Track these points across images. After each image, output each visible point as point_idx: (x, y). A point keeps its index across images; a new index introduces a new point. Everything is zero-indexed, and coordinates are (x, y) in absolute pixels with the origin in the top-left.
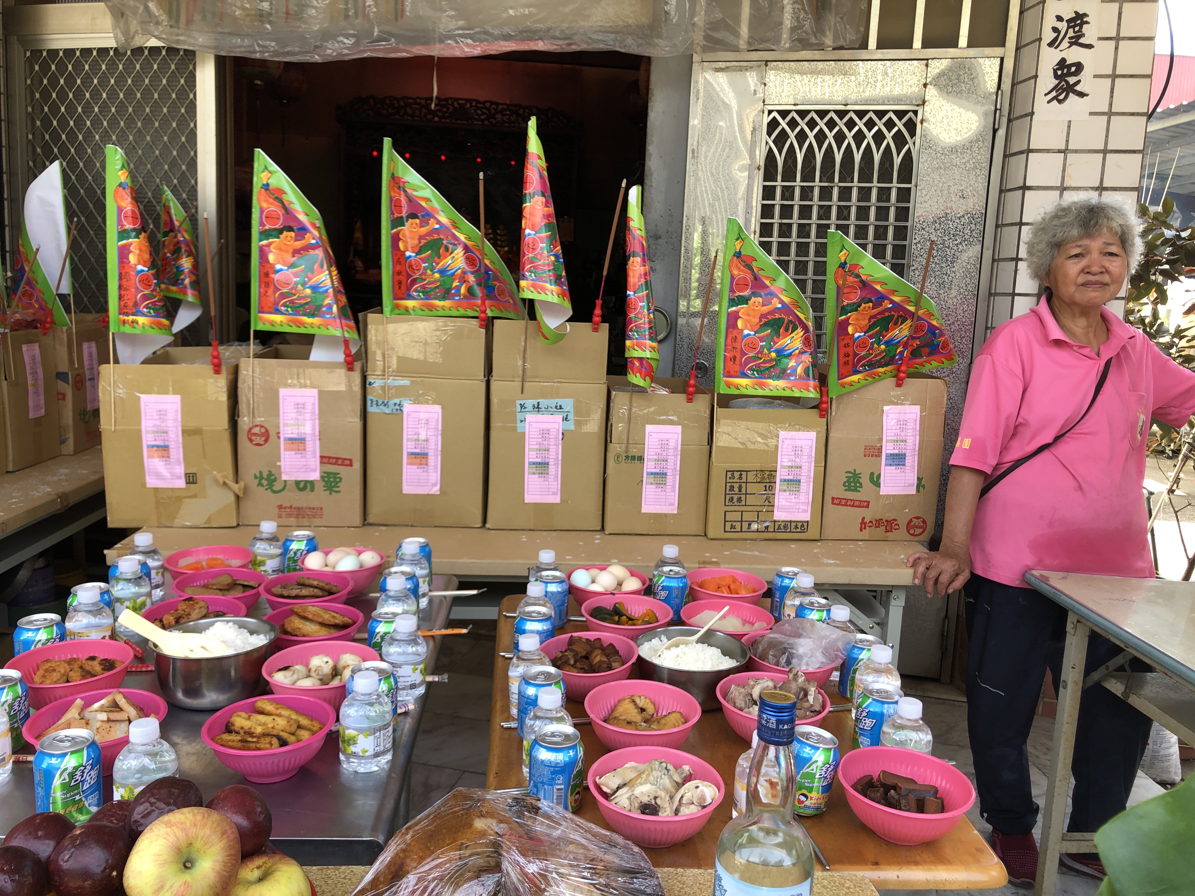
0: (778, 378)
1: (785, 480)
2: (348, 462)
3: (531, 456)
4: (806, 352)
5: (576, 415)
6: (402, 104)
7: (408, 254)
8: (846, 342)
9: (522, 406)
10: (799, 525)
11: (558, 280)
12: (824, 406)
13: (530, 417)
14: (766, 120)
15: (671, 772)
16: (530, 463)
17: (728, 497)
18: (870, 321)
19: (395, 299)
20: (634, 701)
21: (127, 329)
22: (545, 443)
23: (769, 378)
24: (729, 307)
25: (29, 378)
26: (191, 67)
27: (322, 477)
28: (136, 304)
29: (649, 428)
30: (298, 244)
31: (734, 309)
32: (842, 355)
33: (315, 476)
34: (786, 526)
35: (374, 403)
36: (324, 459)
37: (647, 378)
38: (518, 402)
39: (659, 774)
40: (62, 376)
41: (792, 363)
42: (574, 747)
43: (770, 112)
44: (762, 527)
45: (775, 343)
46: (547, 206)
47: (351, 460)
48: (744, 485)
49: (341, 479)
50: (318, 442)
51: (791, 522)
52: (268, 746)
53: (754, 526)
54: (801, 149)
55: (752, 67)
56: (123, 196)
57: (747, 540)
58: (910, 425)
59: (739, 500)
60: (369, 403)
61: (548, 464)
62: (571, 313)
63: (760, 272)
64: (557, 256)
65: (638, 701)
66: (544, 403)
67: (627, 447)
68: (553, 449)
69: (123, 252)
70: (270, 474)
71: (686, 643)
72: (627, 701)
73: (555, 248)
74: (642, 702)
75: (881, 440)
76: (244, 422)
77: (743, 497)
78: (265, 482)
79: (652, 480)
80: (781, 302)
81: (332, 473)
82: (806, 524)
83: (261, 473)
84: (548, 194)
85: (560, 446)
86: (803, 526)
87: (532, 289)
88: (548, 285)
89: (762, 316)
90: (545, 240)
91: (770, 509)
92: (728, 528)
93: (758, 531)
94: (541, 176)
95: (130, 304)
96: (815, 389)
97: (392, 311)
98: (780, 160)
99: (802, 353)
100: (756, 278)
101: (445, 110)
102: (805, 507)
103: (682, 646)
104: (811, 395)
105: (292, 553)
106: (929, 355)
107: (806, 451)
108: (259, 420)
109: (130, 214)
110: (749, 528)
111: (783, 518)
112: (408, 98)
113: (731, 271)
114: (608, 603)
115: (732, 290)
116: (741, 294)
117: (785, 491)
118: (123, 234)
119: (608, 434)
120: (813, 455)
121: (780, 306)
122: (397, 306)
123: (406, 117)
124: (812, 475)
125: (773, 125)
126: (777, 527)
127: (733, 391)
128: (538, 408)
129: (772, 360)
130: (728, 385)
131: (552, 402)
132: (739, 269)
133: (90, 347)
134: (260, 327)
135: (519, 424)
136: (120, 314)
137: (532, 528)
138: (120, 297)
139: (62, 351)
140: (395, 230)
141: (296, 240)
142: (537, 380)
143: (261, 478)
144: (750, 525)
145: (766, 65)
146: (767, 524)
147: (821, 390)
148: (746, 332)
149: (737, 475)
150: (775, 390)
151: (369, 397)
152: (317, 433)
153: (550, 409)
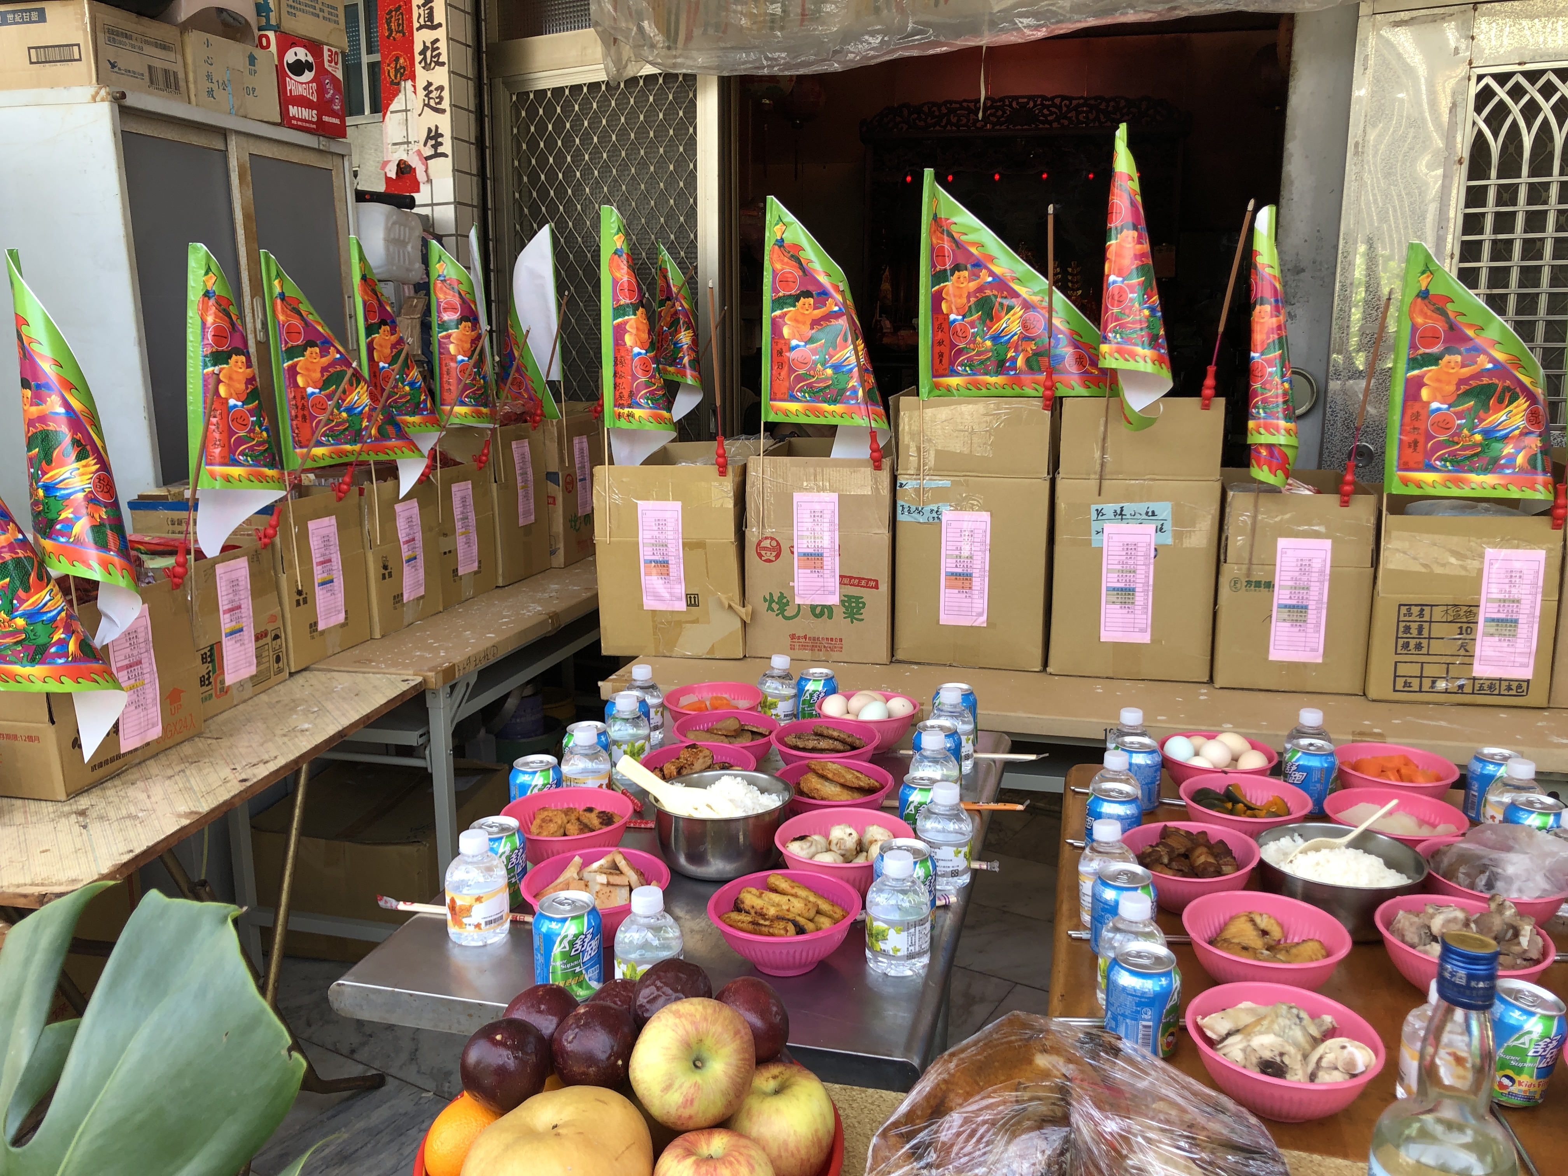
0: (1485, 470)
1: (1493, 620)
2: (873, 584)
3: (1110, 579)
4: (1531, 433)
5: (1175, 524)
6: (944, 111)
7: (952, 317)
9: (1099, 512)
10: (1514, 685)
11: (1153, 342)
12: (1560, 511)
13: (1110, 528)
14: (1474, 89)
15: (1305, 1022)
16: (1108, 589)
17: (1401, 642)
19: (934, 376)
20: (1252, 920)
21: (623, 424)
22: (1131, 562)
23: (1471, 471)
24: (1408, 370)
25: (519, 479)
26: (691, 95)
27: (842, 602)
28: (632, 394)
29: (1282, 543)
30: (818, 313)
31: (1416, 372)
33: (834, 600)
34: (1493, 686)
35: (906, 509)
36: (845, 580)
37: (1279, 472)
38: (1094, 507)
39: (1287, 1022)
40: (552, 477)
41: (1509, 449)
42: (1167, 974)
43: (1480, 78)
44: (1453, 685)
45: (1481, 421)
46: (1140, 243)
47: (877, 581)
48: (1426, 625)
49: (864, 604)
50: (837, 558)
51: (1500, 680)
52: (783, 932)
53: (1442, 685)
54: (1529, 128)
55: (1451, 15)
56: (619, 266)
57: (1428, 703)
59: (1419, 646)
60: (899, 509)
61: (1134, 590)
62: (1170, 385)
63: (1460, 318)
64: (1152, 310)
65: (1258, 920)
66: (1129, 508)
67: (1249, 569)
68: (1141, 570)
69: (619, 332)
70: (782, 596)
71: (1332, 847)
72: (1243, 919)
73: (1150, 298)
74: (1264, 922)
76: (753, 533)
77: (1425, 643)
78: (775, 606)
79: (1285, 616)
80: (1493, 360)
81: (854, 597)
82: (1525, 685)
83: (771, 594)
84: (1143, 225)
85: (1152, 567)
86: (1520, 687)
87: (1116, 355)
88: (1139, 350)
89: (1461, 382)
90: (1137, 288)
91: (1467, 660)
92: (1400, 685)
93: (1446, 692)
94: (1133, 203)
95: (626, 394)
96: (1545, 486)
97: (929, 393)
98: (1495, 147)
99: (1525, 433)
100: (1453, 328)
101: (1000, 113)
102: (1526, 660)
103: (1325, 852)
104: (1538, 496)
105: (808, 694)
107: (1528, 578)
108: (769, 532)
109: (626, 286)
110: (1432, 687)
111: (1487, 675)
112: (951, 102)
113: (1412, 319)
114: (1218, 785)
115: (1413, 346)
116: (1427, 351)
117: (1492, 635)
118: (619, 311)
119: (1222, 551)
120: (1541, 583)
121: (1490, 366)
122: (937, 386)
123: (949, 128)
124: (1537, 613)
125: (1485, 95)
126: (1477, 687)
127: (1413, 491)
128: (1121, 514)
129: (1476, 445)
130: (1405, 482)
131: (1142, 507)
132: (1425, 316)
133: (581, 443)
134: (772, 418)
135: (1094, 537)
136: (615, 406)
137: (1111, 675)
138: (616, 386)
139: (552, 447)
140: (937, 287)
141: (815, 308)
142: (1120, 476)
143: (772, 601)
144: (1434, 682)
145: (1475, 10)
146: (1461, 682)
147: (1555, 488)
148: (1435, 405)
149: (1415, 610)
150: (1478, 488)
151: (900, 503)
152: (837, 547)
153: (1137, 516)
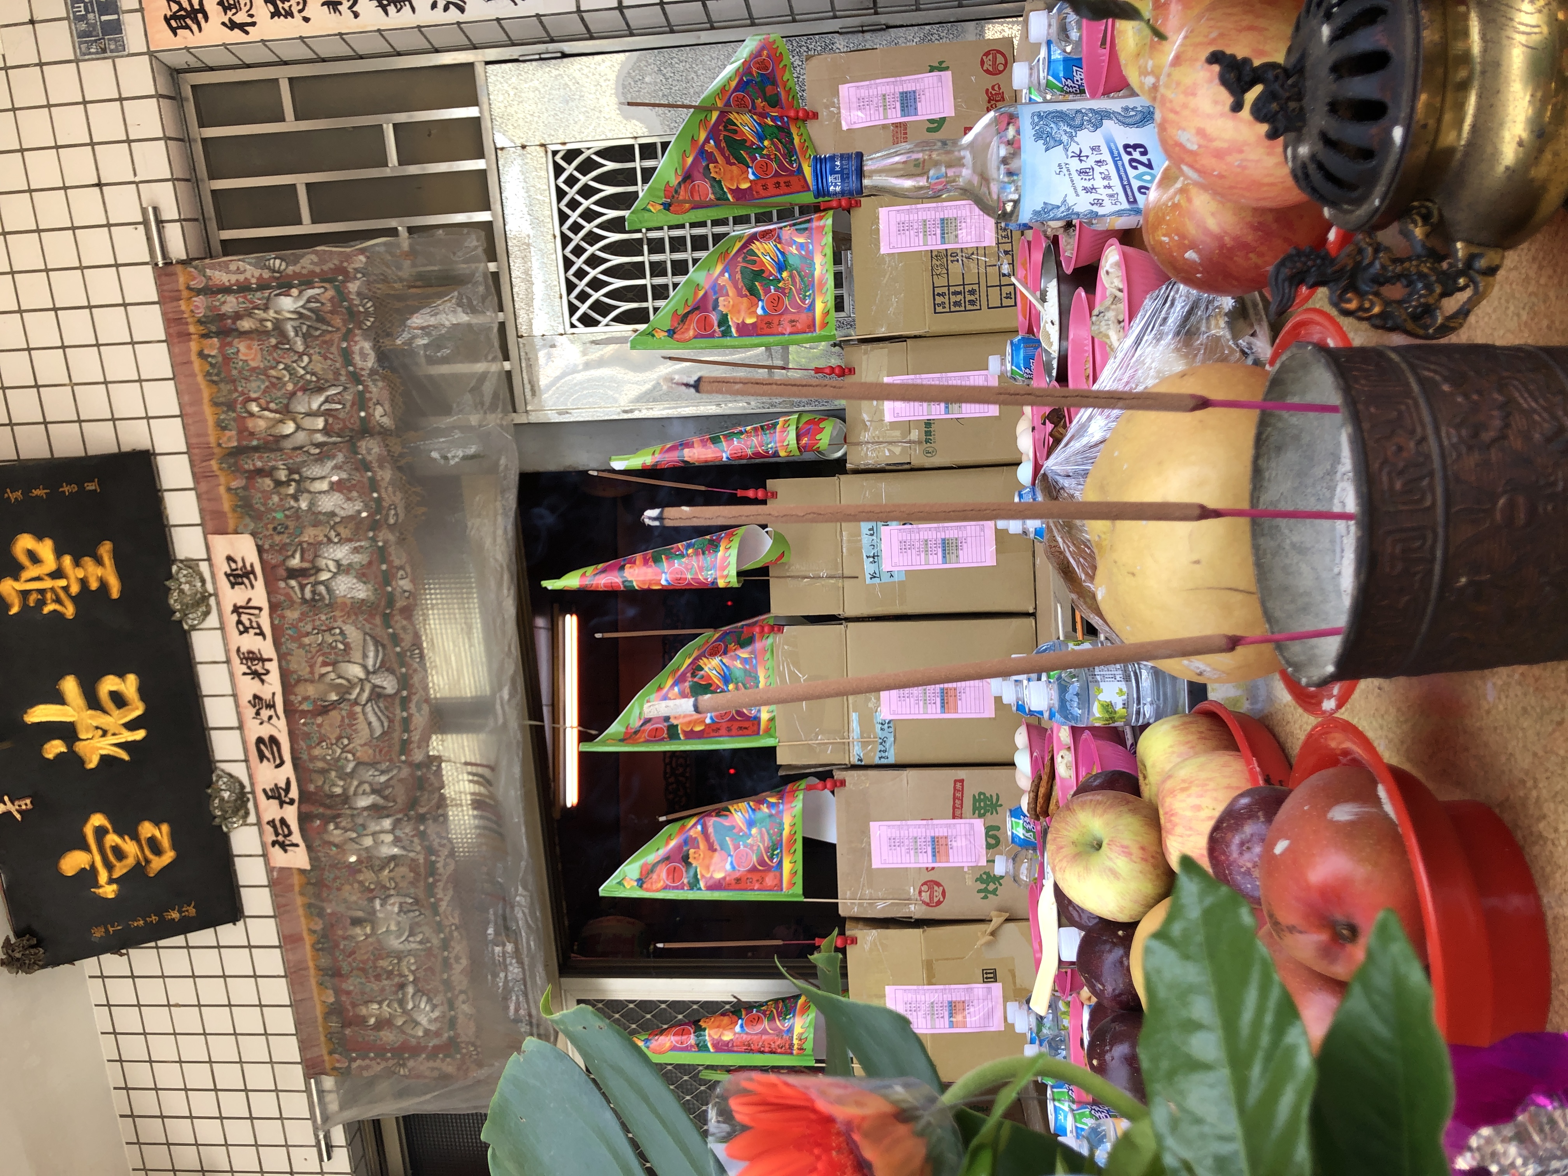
0: (812, 265)
1: (943, 238)
2: (958, 785)
3: (935, 562)
7: (708, 721)
8: (759, 188)
9: (872, 577)
11: (714, 545)
12: (844, 203)
13: (886, 565)
16: (945, 562)
17: (969, 307)
18: (734, 164)
19: (758, 733)
22: (917, 545)
23: (813, 276)
24: (731, 336)
27: (980, 816)
28: (780, 1035)
29: (891, 417)
30: (702, 845)
31: (733, 330)
32: (778, 191)
33: (979, 825)
34: (1002, 231)
35: (883, 755)
36: (956, 813)
37: (821, 426)
38: (868, 581)
41: (794, 250)
43: (573, 326)
44: (1006, 259)
45: (771, 274)
46: (634, 563)
47: (955, 781)
48: (952, 289)
49: (980, 794)
50: (935, 822)
51: (997, 231)
53: (1007, 270)
54: (608, 284)
56: (660, 1044)
58: (863, 93)
59: (972, 292)
60: (884, 761)
61: (944, 540)
63: (690, 304)
64: (689, 546)
66: (867, 551)
67: (915, 442)
68: (924, 535)
69: (721, 1047)
70: (979, 879)
71: (1045, 320)
73: (679, 549)
75: (884, 127)
76: (916, 910)
77: (968, 288)
78: (991, 887)
79: (959, 407)
80: (722, 274)
81: (974, 804)
83: (979, 891)
84: (621, 561)
85: (921, 526)
87: (726, 573)
88: (720, 554)
89: (740, 294)
90: (671, 561)
91: (981, 252)
92: (1011, 302)
94: (603, 571)
95: (780, 1042)
96: (821, 218)
97: (772, 737)
98: (625, 306)
99: (779, 240)
100: (696, 308)
104: (830, 222)
106: (775, 83)
107: (904, 217)
108: (913, 893)
109: (678, 1038)
110: (1009, 277)
111: (994, 235)
113: (690, 339)
115: (712, 336)
116: (716, 324)
117: (956, 236)
118: (701, 1046)
119: (900, 467)
120: (908, 207)
121: (727, 275)
122: (768, 730)
124: (934, 205)
125: (587, 321)
127: (832, 317)
128: (874, 557)
129: (792, 276)
130: (825, 325)
131: (866, 540)
132: (688, 329)
134: (799, 889)
135: (896, 579)
136: (792, 1052)
137: (1031, 553)
138: (772, 1052)
140: (681, 736)
141: (698, 848)
142: (839, 560)
143: (985, 890)
144: (1004, 275)
145: (522, 337)
146: (1002, 253)
147: (823, 210)
148: (760, 311)
149: (939, 300)
150: (827, 267)
151: (877, 761)
152: (924, 822)
153: (874, 543)
